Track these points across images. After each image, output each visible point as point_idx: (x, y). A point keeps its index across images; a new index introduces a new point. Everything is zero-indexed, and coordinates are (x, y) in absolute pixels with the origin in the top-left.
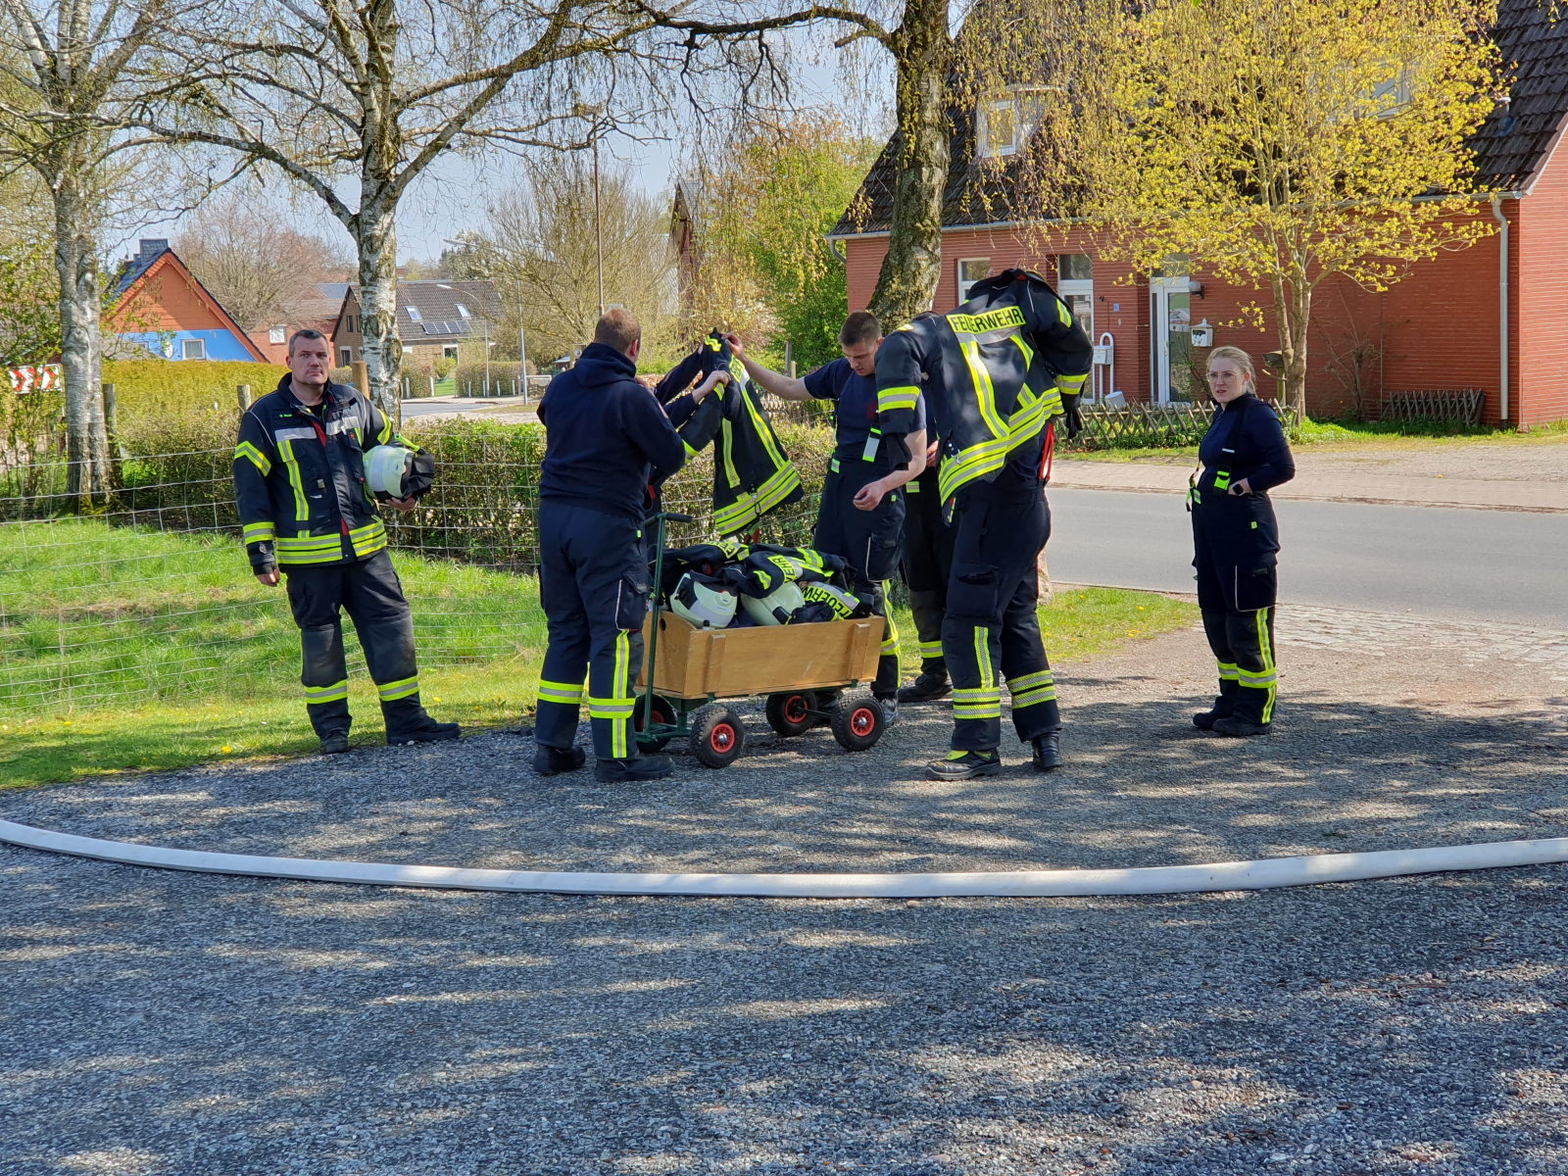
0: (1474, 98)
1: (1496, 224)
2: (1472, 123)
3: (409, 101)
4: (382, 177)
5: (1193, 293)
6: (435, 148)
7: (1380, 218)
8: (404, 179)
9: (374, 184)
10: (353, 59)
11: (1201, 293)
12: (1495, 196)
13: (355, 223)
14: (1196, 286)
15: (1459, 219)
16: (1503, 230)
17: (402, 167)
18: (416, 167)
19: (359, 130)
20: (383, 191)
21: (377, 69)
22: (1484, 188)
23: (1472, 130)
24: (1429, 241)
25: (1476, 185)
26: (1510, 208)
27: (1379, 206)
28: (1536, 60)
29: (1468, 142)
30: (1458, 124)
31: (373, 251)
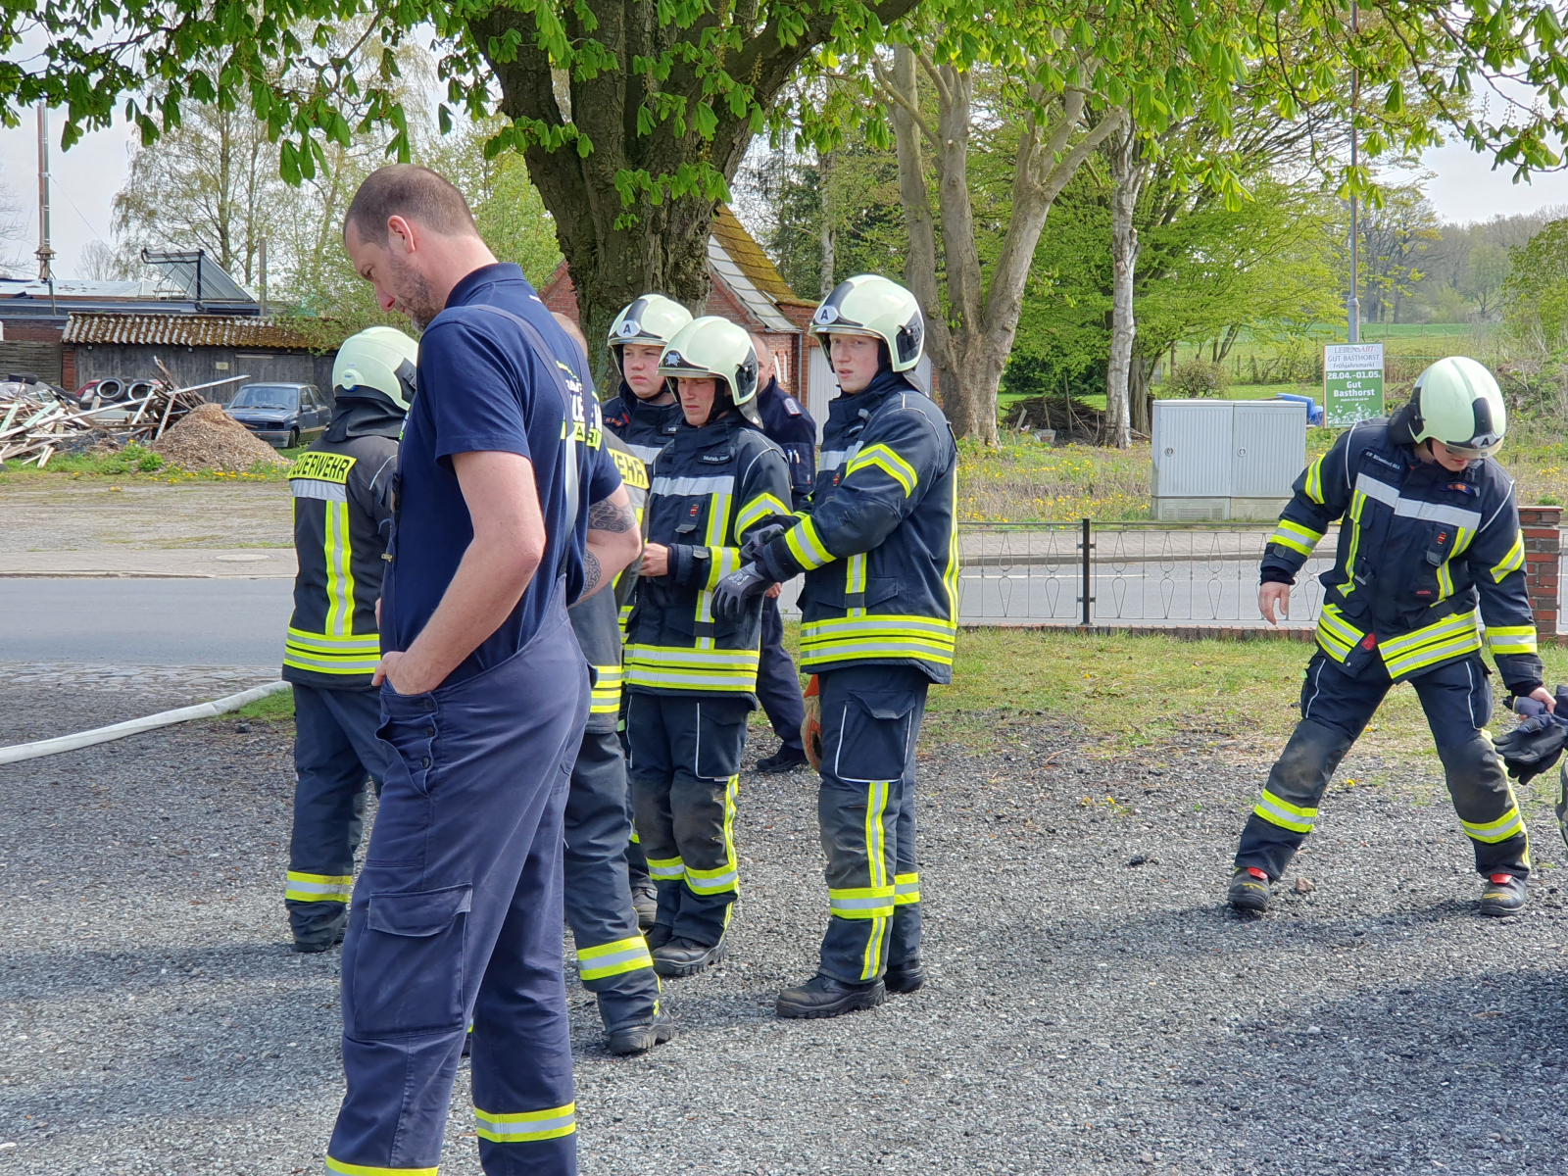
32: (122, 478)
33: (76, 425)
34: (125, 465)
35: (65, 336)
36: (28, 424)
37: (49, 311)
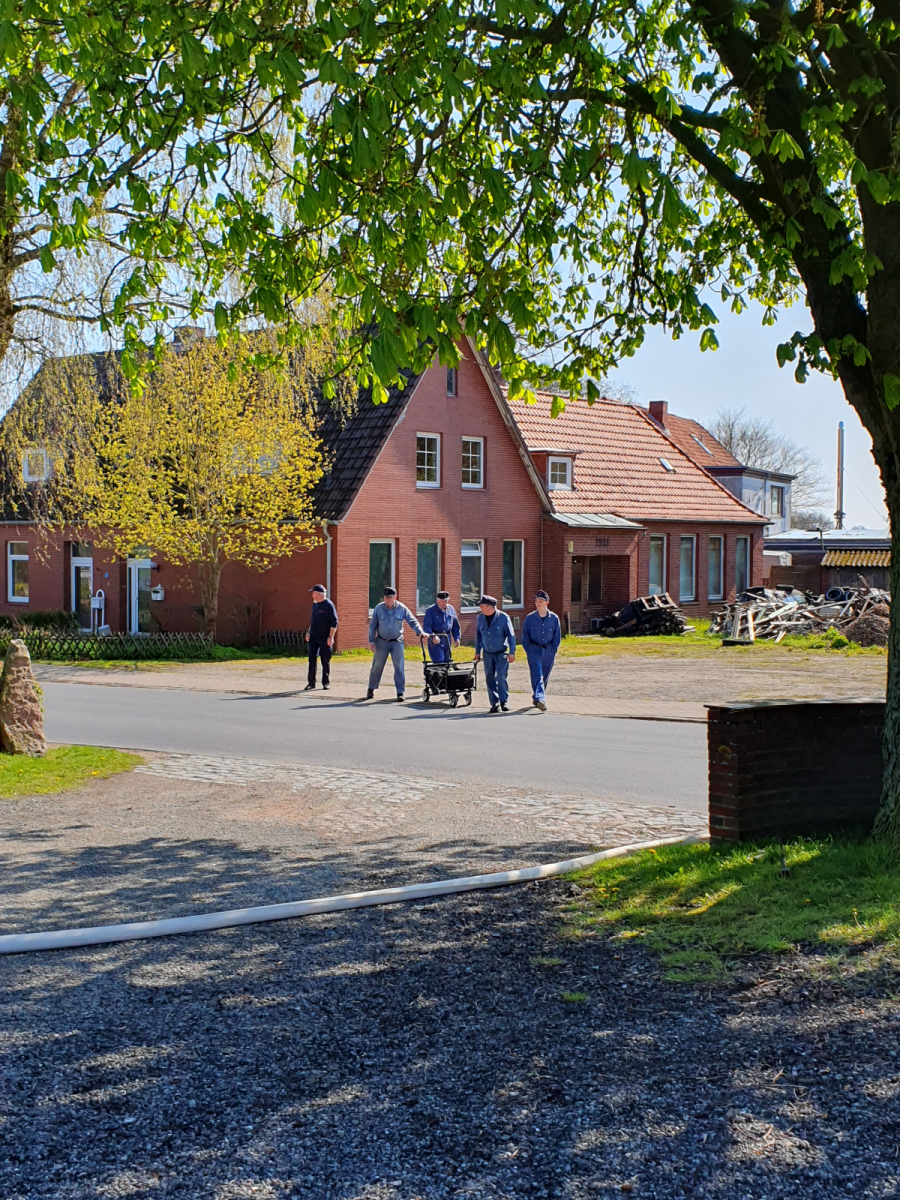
0: (312, 468)
1: (325, 539)
2: (311, 481)
5: (153, 568)
7: (261, 531)
11: (158, 568)
12: (324, 523)
14: (154, 565)
15: (305, 534)
16: (328, 542)
22: (318, 518)
23: (311, 486)
24: (288, 546)
25: (314, 517)
26: (332, 529)
27: (260, 524)
28: (345, 450)
29: (310, 492)
30: (304, 482)
32: (820, 651)
33: (806, 618)
34: (824, 643)
35: (823, 563)
36: (772, 616)
37: (820, 548)
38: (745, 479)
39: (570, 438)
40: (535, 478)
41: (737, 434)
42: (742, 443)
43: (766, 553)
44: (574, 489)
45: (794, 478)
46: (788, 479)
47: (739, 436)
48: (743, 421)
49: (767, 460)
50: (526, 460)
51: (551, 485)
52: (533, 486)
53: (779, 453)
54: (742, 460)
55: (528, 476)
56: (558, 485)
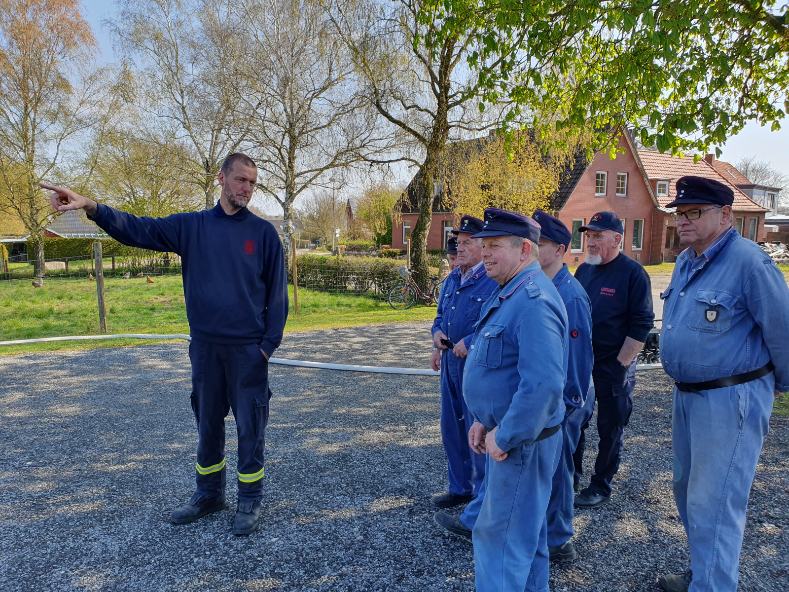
0: (550, 188)
2: (549, 194)
3: (298, 175)
4: (291, 194)
6: (304, 187)
8: (296, 194)
9: (288, 195)
10: (285, 165)
13: (283, 205)
17: (295, 192)
18: (299, 192)
19: (286, 182)
20: (291, 196)
21: (291, 168)
22: (551, 209)
23: (549, 196)
28: (564, 180)
29: (549, 198)
30: (546, 194)
31: (287, 211)
38: (755, 190)
39: (668, 173)
40: (651, 191)
41: (750, 168)
42: (752, 173)
43: (765, 226)
44: (669, 196)
45: (781, 189)
46: (778, 190)
47: (751, 170)
48: (754, 163)
49: (766, 181)
50: (647, 183)
51: (658, 194)
52: (649, 195)
53: (772, 177)
54: (752, 181)
55: (647, 190)
56: (662, 194)
